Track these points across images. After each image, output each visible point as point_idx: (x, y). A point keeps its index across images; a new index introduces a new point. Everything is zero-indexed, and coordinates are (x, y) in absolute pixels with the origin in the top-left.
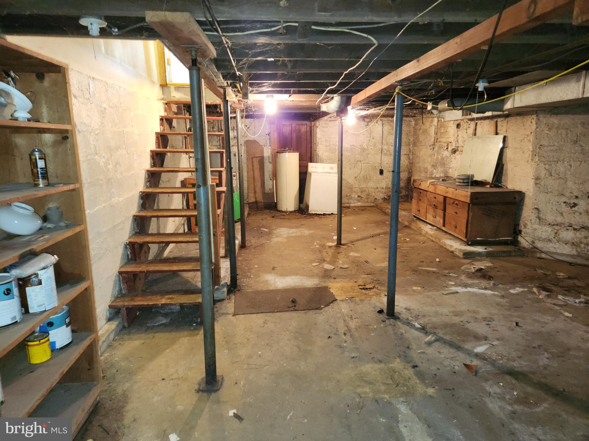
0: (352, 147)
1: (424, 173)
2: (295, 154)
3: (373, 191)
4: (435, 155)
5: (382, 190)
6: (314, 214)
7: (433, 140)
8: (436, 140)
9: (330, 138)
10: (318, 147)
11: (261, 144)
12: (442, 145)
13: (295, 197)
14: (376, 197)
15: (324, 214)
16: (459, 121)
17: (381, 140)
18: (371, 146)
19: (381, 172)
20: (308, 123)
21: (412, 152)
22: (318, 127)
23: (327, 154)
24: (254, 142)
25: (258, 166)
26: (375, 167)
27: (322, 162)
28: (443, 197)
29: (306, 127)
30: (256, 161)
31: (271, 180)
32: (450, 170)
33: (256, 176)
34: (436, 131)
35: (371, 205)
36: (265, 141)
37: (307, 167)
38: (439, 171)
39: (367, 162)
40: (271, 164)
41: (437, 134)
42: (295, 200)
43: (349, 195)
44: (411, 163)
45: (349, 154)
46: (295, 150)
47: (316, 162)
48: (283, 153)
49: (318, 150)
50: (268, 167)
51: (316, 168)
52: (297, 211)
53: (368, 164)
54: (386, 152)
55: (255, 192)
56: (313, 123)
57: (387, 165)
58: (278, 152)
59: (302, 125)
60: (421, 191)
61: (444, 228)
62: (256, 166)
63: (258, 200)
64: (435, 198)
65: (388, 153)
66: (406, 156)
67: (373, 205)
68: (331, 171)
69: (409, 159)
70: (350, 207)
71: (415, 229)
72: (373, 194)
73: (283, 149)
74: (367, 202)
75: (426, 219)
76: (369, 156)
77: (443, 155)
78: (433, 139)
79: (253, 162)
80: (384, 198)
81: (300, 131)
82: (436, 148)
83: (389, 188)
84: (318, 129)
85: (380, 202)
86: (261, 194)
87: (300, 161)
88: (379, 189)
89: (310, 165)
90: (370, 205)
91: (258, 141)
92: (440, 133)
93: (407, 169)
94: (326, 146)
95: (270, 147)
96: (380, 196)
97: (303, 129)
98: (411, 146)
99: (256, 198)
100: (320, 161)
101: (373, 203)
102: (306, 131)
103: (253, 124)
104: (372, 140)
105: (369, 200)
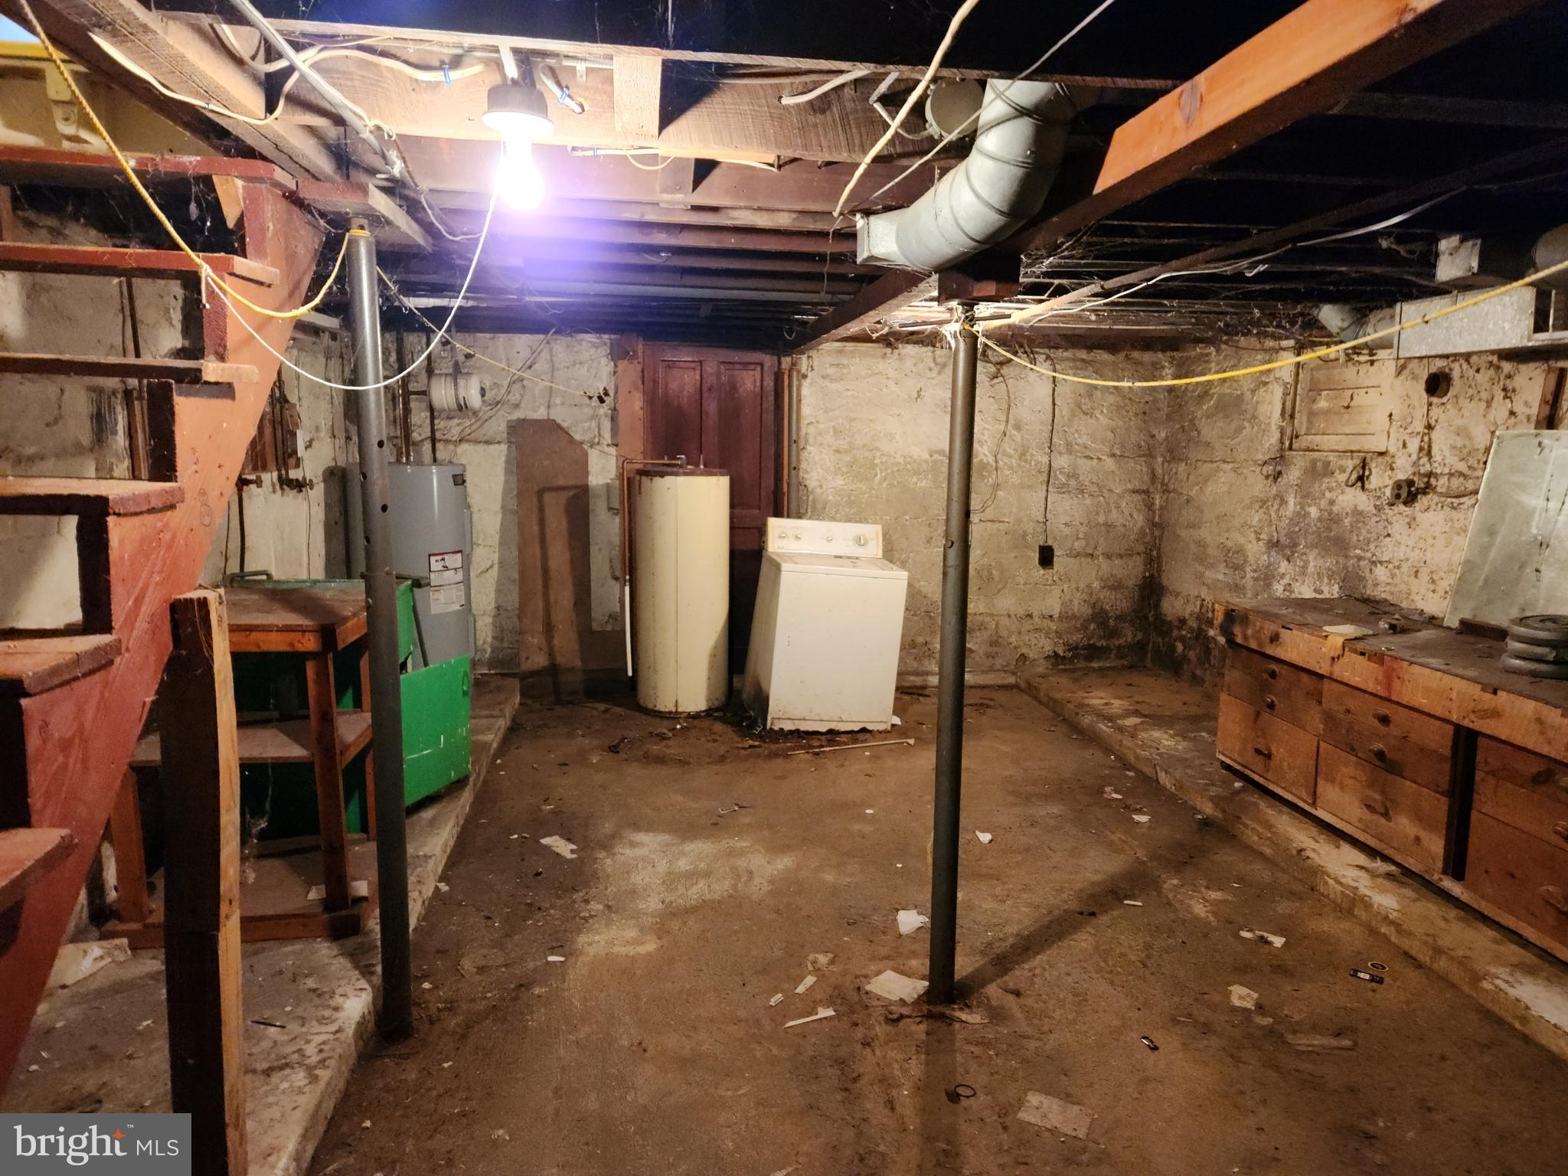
0: (936, 456)
1: (1222, 568)
2: (713, 479)
3: (1013, 628)
4: (1283, 502)
5: (1046, 623)
6: (791, 732)
7: (1274, 438)
8: (1289, 442)
9: (853, 420)
10: (804, 455)
11: (578, 437)
12: (1327, 464)
13: (713, 656)
14: (1024, 651)
15: (831, 732)
16: (1440, 363)
17: (1047, 435)
18: (1011, 457)
19: (1046, 557)
20: (768, 360)
21: (1163, 484)
22: (805, 376)
23: (840, 481)
24: (551, 427)
25: (564, 523)
26: (1024, 535)
27: (818, 514)
28: (1451, 728)
29: (758, 376)
30: (555, 506)
31: (616, 579)
32: (1381, 572)
33: (553, 564)
34: (1289, 404)
35: (1005, 682)
36: (594, 424)
37: (761, 532)
38: (1311, 568)
39: (990, 517)
40: (617, 520)
41: (1292, 417)
42: (712, 667)
43: (920, 640)
44: (1154, 524)
45: (924, 484)
46: (712, 468)
47: (800, 517)
48: (662, 475)
49: (803, 465)
50: (606, 528)
51: (797, 538)
52: (717, 710)
53: (996, 525)
54: (1063, 479)
55: (549, 629)
56: (786, 362)
57: (1067, 531)
58: (644, 473)
59: (745, 365)
60: (1274, 667)
61: (1448, 884)
62: (557, 523)
63: (559, 659)
64: (1385, 720)
65: (1073, 483)
66: (1138, 497)
67: (1012, 680)
68: (859, 552)
69: (1150, 506)
70: (924, 687)
71: (1268, 851)
72: (1013, 639)
73: (666, 461)
74: (991, 669)
75: (1314, 804)
76: (1000, 493)
77: (1332, 502)
78: (1277, 435)
79: (541, 509)
80: (1055, 652)
81: (734, 388)
82: (1293, 474)
83: (1074, 617)
84: (806, 383)
85: (1040, 670)
86: (573, 636)
87: (732, 506)
88: (1036, 619)
89: (774, 524)
90: (1000, 682)
91: (564, 425)
92: (1312, 414)
93: (1141, 548)
94: (837, 451)
95: (613, 450)
96: (1040, 646)
97: (749, 382)
98: (1160, 460)
99: (551, 654)
100: (814, 509)
101: (1014, 674)
102: (758, 390)
103: (545, 355)
104: (1014, 432)
105: (999, 662)
